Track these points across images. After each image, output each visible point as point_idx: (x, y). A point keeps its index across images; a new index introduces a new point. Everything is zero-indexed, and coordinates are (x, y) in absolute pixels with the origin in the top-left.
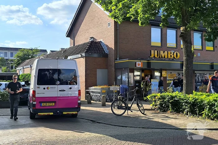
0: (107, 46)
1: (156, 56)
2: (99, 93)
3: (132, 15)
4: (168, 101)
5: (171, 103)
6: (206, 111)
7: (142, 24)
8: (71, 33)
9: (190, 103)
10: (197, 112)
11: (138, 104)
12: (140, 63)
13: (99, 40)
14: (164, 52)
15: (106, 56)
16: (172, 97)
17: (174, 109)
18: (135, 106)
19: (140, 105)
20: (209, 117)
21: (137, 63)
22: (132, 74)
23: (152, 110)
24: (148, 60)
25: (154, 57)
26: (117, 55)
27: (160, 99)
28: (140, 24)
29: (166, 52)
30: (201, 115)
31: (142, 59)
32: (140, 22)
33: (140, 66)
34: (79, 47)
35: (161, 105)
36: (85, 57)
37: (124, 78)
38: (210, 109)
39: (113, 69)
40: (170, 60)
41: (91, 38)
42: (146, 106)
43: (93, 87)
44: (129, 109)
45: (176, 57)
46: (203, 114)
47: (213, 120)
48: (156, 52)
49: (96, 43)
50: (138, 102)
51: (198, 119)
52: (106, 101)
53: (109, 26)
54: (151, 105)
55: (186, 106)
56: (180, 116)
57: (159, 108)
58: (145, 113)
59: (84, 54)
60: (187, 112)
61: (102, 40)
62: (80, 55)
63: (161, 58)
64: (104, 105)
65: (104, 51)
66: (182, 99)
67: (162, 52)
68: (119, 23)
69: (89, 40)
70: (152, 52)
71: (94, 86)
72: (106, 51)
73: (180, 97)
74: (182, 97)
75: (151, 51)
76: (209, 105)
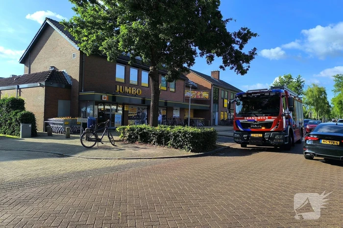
0: (70, 77)
1: (121, 91)
2: (61, 124)
3: (105, 48)
4: (137, 133)
5: (140, 134)
6: (171, 141)
7: (110, 59)
8: (26, 59)
9: (157, 135)
10: (164, 142)
11: (108, 136)
12: (106, 96)
13: (61, 70)
14: (128, 88)
15: (69, 87)
16: (141, 129)
17: (142, 140)
18: (106, 138)
19: (110, 137)
20: (173, 146)
21: (103, 96)
22: (97, 106)
23: (120, 141)
24: (114, 95)
25: (119, 91)
26: (82, 87)
27: (129, 130)
28: (108, 59)
29: (130, 88)
30: (167, 145)
31: (108, 93)
32: (109, 58)
33: (106, 99)
34: (36, 75)
35: (130, 136)
36: (45, 86)
37: (89, 110)
38: (175, 139)
39: (77, 100)
40: (132, 95)
41: (52, 67)
42: (116, 138)
43: (54, 119)
44: (100, 140)
45: (138, 93)
46: (168, 143)
47: (177, 148)
48: (121, 87)
49: (58, 73)
50: (110, 134)
51: (165, 148)
52: (71, 134)
53: (74, 57)
54: (120, 136)
55: (154, 137)
56: (148, 146)
57: (128, 139)
58: (115, 144)
59: (43, 83)
60: (155, 142)
61: (65, 71)
62: (39, 84)
63: (125, 93)
64: (68, 137)
65: (67, 82)
66: (151, 131)
67: (126, 88)
68: (88, 55)
69: (48, 69)
70: (118, 86)
71: (55, 117)
72: (70, 82)
73: (148, 129)
74: (151, 129)
75: (116, 86)
76: (174, 136)
